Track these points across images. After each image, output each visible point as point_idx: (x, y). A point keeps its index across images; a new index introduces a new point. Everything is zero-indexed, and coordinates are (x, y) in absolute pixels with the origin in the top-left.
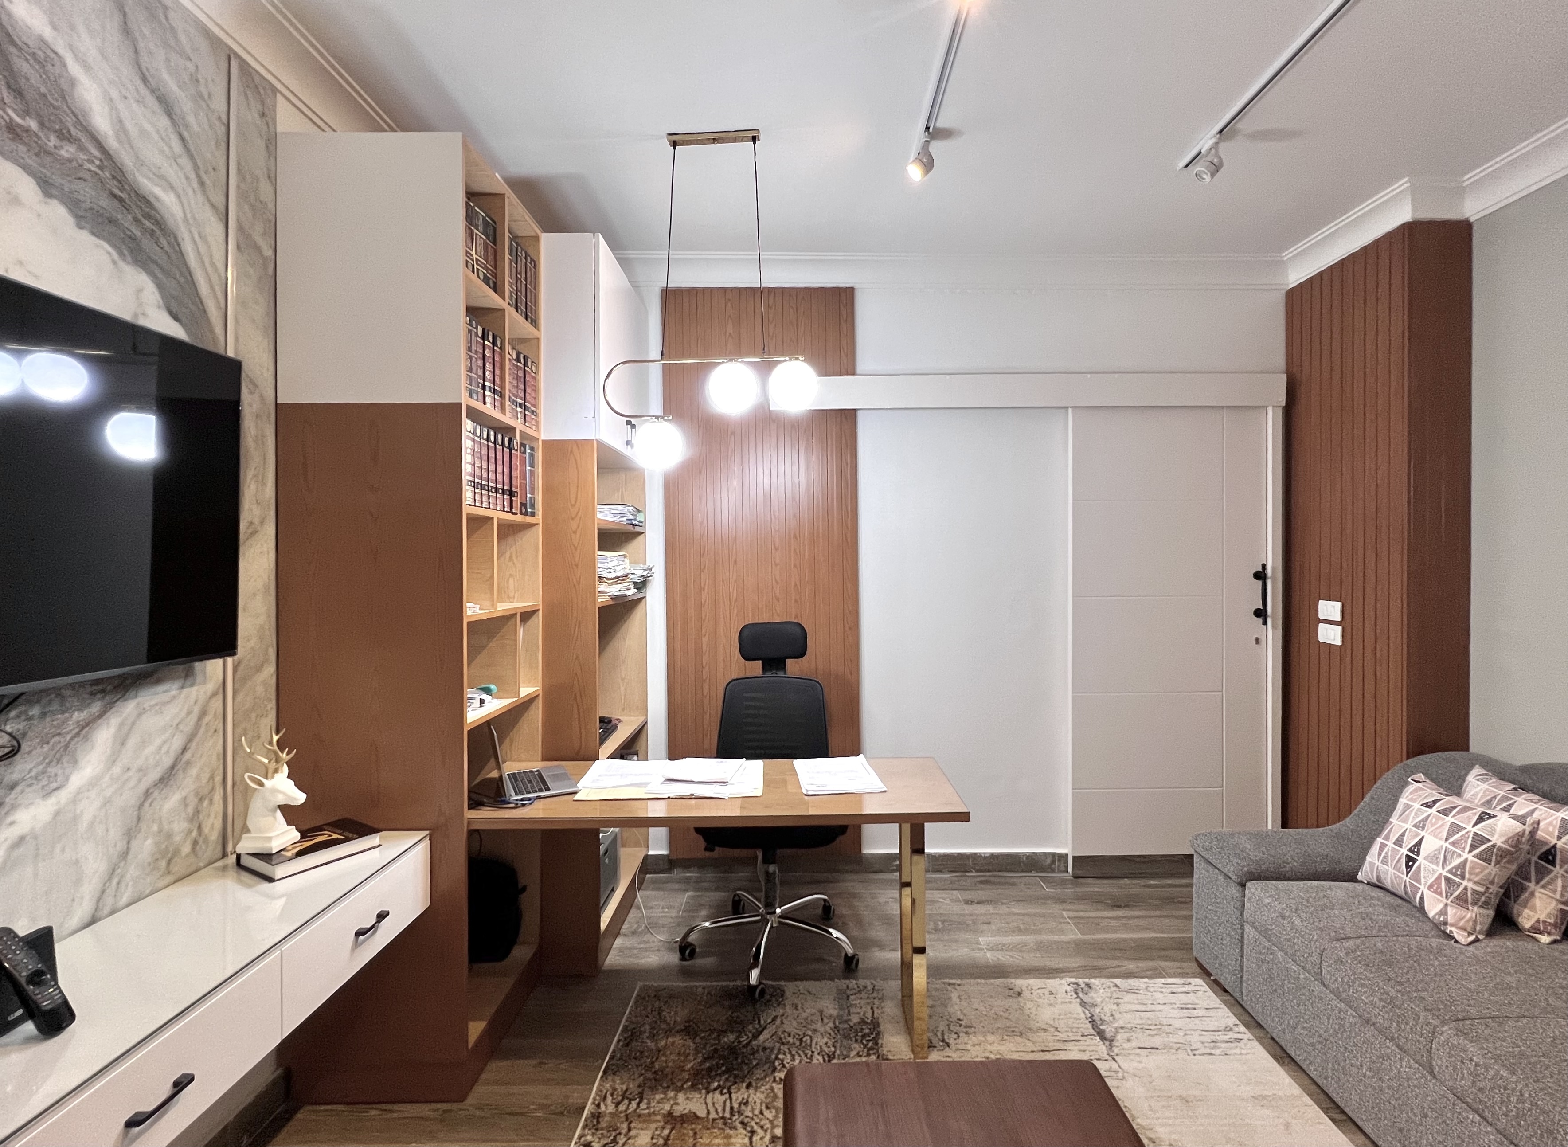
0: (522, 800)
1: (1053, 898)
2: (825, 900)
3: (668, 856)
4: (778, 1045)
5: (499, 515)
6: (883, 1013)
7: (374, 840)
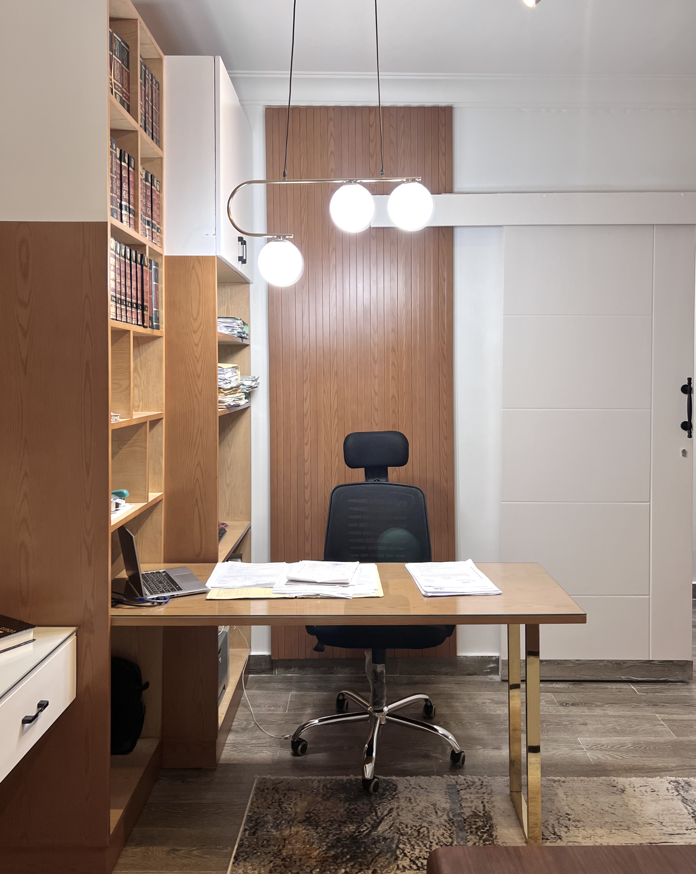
0: (158, 599)
1: (645, 701)
2: (426, 700)
3: (269, 656)
4: (397, 836)
5: (135, 329)
6: (494, 807)
7: (29, 635)
